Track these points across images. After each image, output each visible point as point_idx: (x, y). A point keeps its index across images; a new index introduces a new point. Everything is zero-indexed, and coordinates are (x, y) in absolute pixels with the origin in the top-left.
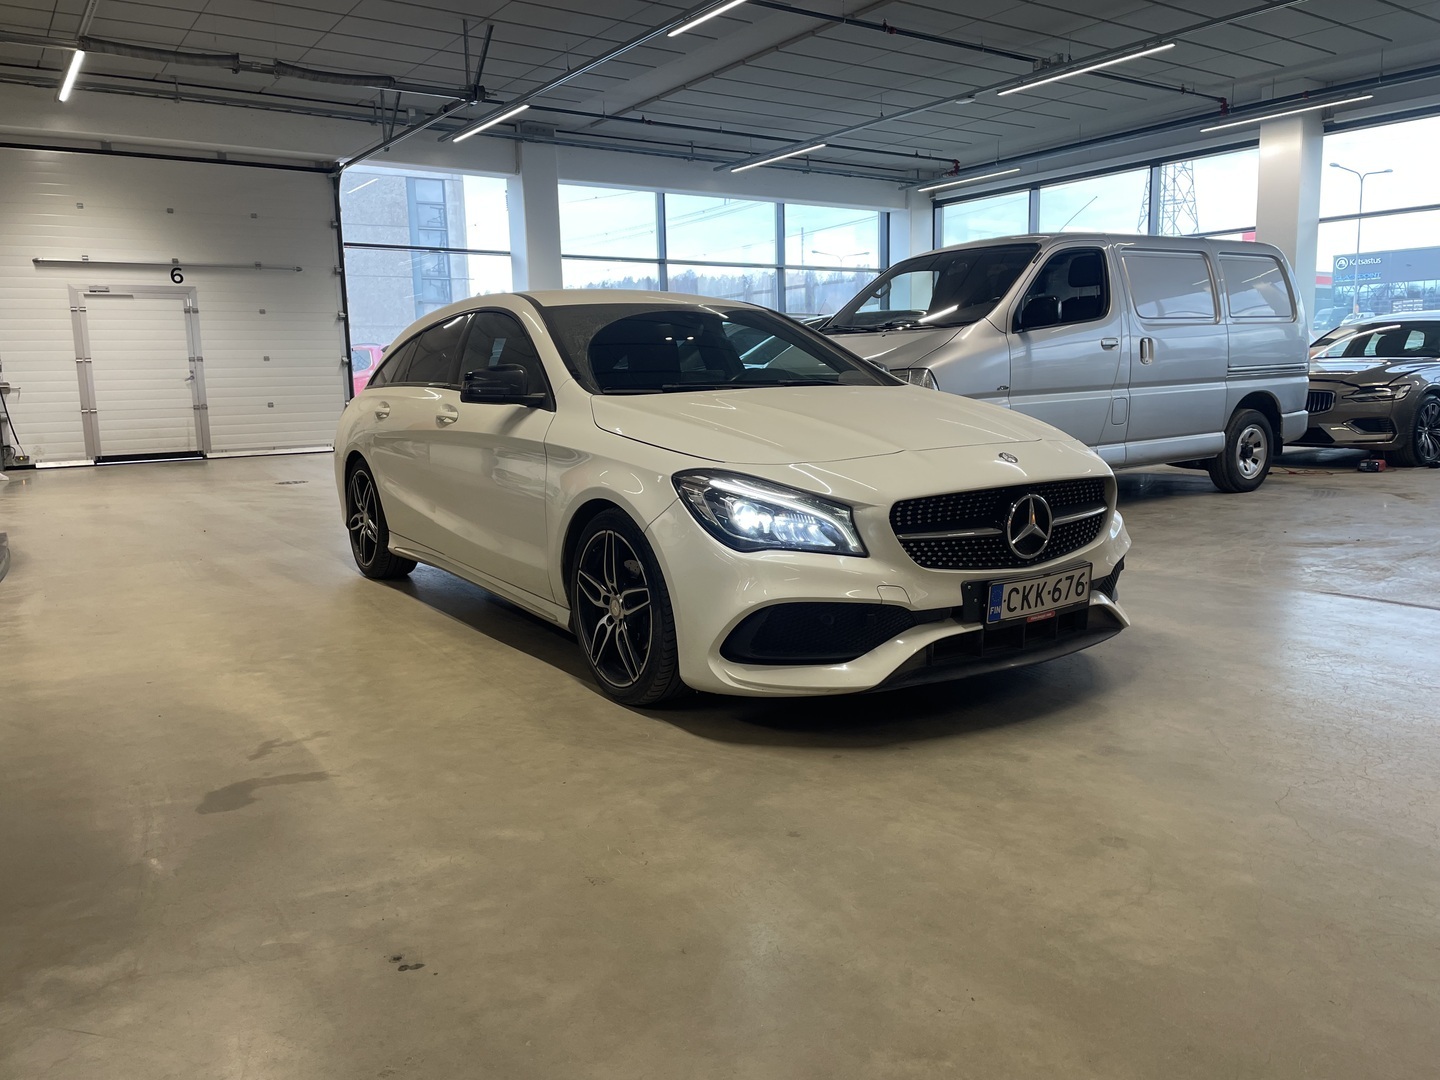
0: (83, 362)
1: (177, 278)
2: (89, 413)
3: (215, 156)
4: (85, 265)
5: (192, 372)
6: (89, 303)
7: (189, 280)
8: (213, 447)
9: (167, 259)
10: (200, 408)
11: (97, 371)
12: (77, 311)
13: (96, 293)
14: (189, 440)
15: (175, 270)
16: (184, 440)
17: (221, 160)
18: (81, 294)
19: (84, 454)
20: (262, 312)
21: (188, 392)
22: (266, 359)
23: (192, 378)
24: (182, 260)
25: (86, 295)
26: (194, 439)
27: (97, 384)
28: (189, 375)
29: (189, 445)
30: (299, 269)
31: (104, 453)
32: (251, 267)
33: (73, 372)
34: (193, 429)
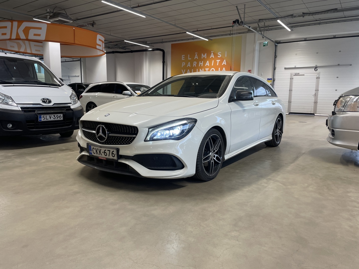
0: (291, 90)
1: (316, 70)
2: (290, 102)
3: (333, 37)
4: (295, 68)
5: (315, 93)
6: (294, 77)
7: (319, 70)
8: (317, 113)
9: (314, 65)
10: (316, 103)
11: (293, 93)
12: (291, 79)
13: (296, 75)
14: (311, 110)
15: (316, 68)
16: (310, 110)
17: (335, 37)
18: (293, 75)
19: (287, 111)
20: (337, 77)
21: (313, 98)
22: (336, 90)
23: (315, 95)
24: (318, 65)
25: (294, 75)
26: (312, 110)
27: (293, 96)
28: (314, 94)
29: (311, 112)
30: (351, 65)
31: (291, 112)
32: (336, 65)
33: (288, 93)
34: (313, 108)
